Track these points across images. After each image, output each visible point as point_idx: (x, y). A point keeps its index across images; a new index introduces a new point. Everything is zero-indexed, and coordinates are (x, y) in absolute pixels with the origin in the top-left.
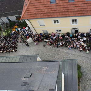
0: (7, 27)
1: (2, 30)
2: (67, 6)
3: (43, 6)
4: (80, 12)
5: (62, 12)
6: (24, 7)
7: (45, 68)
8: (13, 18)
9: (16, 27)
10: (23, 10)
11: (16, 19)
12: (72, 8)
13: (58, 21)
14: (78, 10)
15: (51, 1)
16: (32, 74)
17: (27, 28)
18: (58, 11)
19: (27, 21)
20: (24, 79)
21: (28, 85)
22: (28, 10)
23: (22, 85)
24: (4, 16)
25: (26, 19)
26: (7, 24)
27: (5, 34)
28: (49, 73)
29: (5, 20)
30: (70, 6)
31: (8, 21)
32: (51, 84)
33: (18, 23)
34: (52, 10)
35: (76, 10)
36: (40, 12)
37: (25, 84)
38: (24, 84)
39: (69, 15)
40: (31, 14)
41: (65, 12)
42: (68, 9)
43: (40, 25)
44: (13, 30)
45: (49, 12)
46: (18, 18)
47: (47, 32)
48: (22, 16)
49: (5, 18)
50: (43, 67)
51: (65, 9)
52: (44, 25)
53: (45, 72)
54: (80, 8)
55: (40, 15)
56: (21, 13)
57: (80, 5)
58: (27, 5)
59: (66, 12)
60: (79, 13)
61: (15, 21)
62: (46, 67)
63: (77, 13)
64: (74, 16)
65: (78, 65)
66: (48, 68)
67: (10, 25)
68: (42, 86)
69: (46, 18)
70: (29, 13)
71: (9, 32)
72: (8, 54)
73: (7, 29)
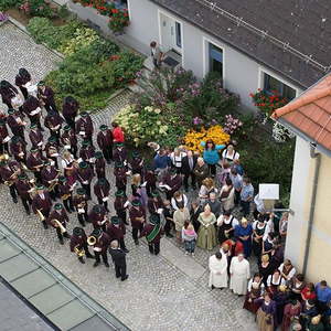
0: (172, 97)
1: (135, 88)
8: (245, 76)
9: (218, 134)
11: (256, 97)
17: (269, 191)
19: (302, 149)
24: (206, 23)
25: (306, 135)
26: (186, 78)
27: (125, 124)
29: (195, 51)
31: (202, 68)
33: (250, 122)
44: (191, 137)
46: (274, 95)
48: (301, 97)
49: (206, 39)
56: (308, 78)
61: (238, 99)
67: (195, 102)
71: (159, 127)
72: (44, 242)
73: (158, 105)
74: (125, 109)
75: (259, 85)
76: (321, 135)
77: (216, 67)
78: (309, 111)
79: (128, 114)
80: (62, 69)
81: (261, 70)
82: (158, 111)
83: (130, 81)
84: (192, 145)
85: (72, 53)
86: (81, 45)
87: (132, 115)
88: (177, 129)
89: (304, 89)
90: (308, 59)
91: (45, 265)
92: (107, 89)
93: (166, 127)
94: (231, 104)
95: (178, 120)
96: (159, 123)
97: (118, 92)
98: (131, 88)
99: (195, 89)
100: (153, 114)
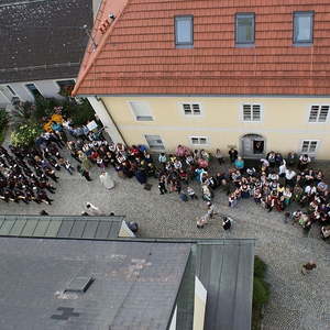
0: (27, 116)
1: (10, 124)
2: (229, 60)
3: (151, 53)
4: (273, 83)
5: (213, 78)
6: (86, 54)
7: (140, 263)
8: (50, 88)
9: (56, 118)
10: (84, 63)
11: (60, 93)
12: (246, 68)
13: (196, 106)
14: (264, 74)
15: (179, 40)
16: (91, 282)
17: (92, 126)
18: (198, 74)
19: (93, 101)
20: (65, 297)
21: (75, 319)
22: (99, 63)
23: (54, 317)
24: (18, 78)
25: (90, 94)
26: (27, 105)
27: (17, 141)
28: (152, 280)
29: (22, 92)
30: (239, 60)
31: (30, 97)
32: (152, 319)
33: (65, 104)
34: (181, 68)
35: (259, 74)
36: (139, 75)
37: (67, 313)
38: (60, 313)
39: (234, 90)
40: (108, 79)
41: (221, 78)
42: (231, 68)
43: (138, 118)
44: (47, 126)
45: (169, 75)
46: (66, 88)
47: (159, 141)
48: (77, 81)
49: (23, 84)
50: (133, 261)
51: (221, 68)
52: (150, 118)
53: (138, 277)
54: (273, 67)
55: (138, 83)
56: (75, 72)
57: (271, 59)
58: (96, 46)
59: (226, 78)
60: (268, 83)
61: (53, 98)
62: (143, 261)
63: (262, 83)
64: (251, 95)
65: (256, 259)
66: (149, 264)
67: (38, 112)
68: (122, 323)
69: (157, 94)
70: (104, 75)
71: (31, 132)
72: (21, 209)
73: (24, 123)
74: (13, 135)
75: (58, 88)
76: (95, 91)
77: (35, 92)
78: (85, 84)
79: (15, 136)
81: (54, 81)
82: (26, 126)
83: (6, 122)
87: (17, 135)
89: (76, 77)
90: (69, 64)
91: (29, 217)
93: (34, 130)
94: (53, 102)
96: (30, 130)
97: (4, 130)
98: (8, 124)
99: (34, 107)
100: (25, 129)
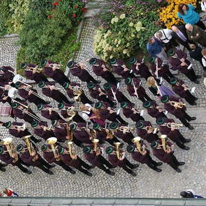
1: (91, 13)
27: (106, 47)
44: (165, 14)
71: (134, 28)
72: (121, 186)
73: (119, 11)
74: (97, 35)
79: (102, 38)
80: (24, 44)
82: (123, 16)
83: (83, 10)
84: (170, 20)
85: (21, 27)
86: (22, 15)
87: (106, 36)
88: (149, 17)
91: (139, 202)
92: (71, 31)
93: (139, 23)
95: (144, 10)
96: (131, 24)
97: (80, 26)
98: (87, 15)
100: (121, 22)
